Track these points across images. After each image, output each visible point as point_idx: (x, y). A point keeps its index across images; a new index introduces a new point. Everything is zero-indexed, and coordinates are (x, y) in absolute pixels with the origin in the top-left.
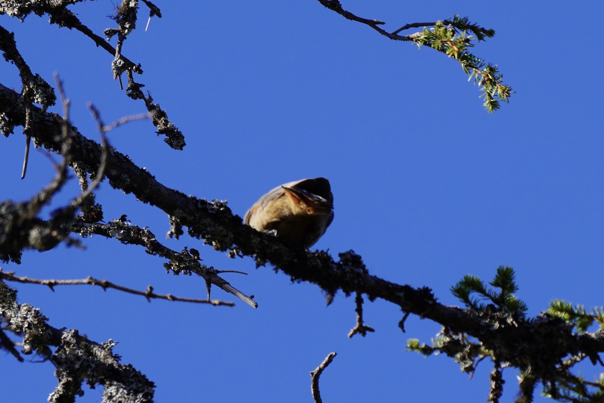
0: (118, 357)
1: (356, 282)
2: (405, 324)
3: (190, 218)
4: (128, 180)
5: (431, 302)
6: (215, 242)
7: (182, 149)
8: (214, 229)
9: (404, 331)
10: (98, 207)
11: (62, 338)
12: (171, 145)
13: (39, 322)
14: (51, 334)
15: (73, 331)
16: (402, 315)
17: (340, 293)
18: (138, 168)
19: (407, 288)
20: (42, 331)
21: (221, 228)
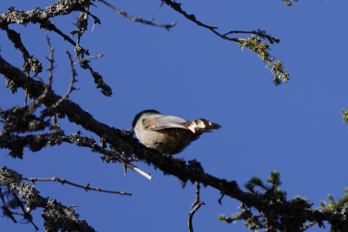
0: (78, 215)
1: (198, 176)
2: (222, 201)
3: (111, 139)
4: (79, 117)
5: (237, 189)
6: (124, 152)
7: (110, 96)
8: (124, 145)
9: (221, 205)
10: (62, 132)
11: (48, 203)
12: (105, 94)
13: (35, 195)
14: (41, 201)
15: (53, 200)
16: (221, 195)
17: (189, 182)
18: (84, 111)
19: (224, 181)
20: (36, 200)
21: (127, 144)
